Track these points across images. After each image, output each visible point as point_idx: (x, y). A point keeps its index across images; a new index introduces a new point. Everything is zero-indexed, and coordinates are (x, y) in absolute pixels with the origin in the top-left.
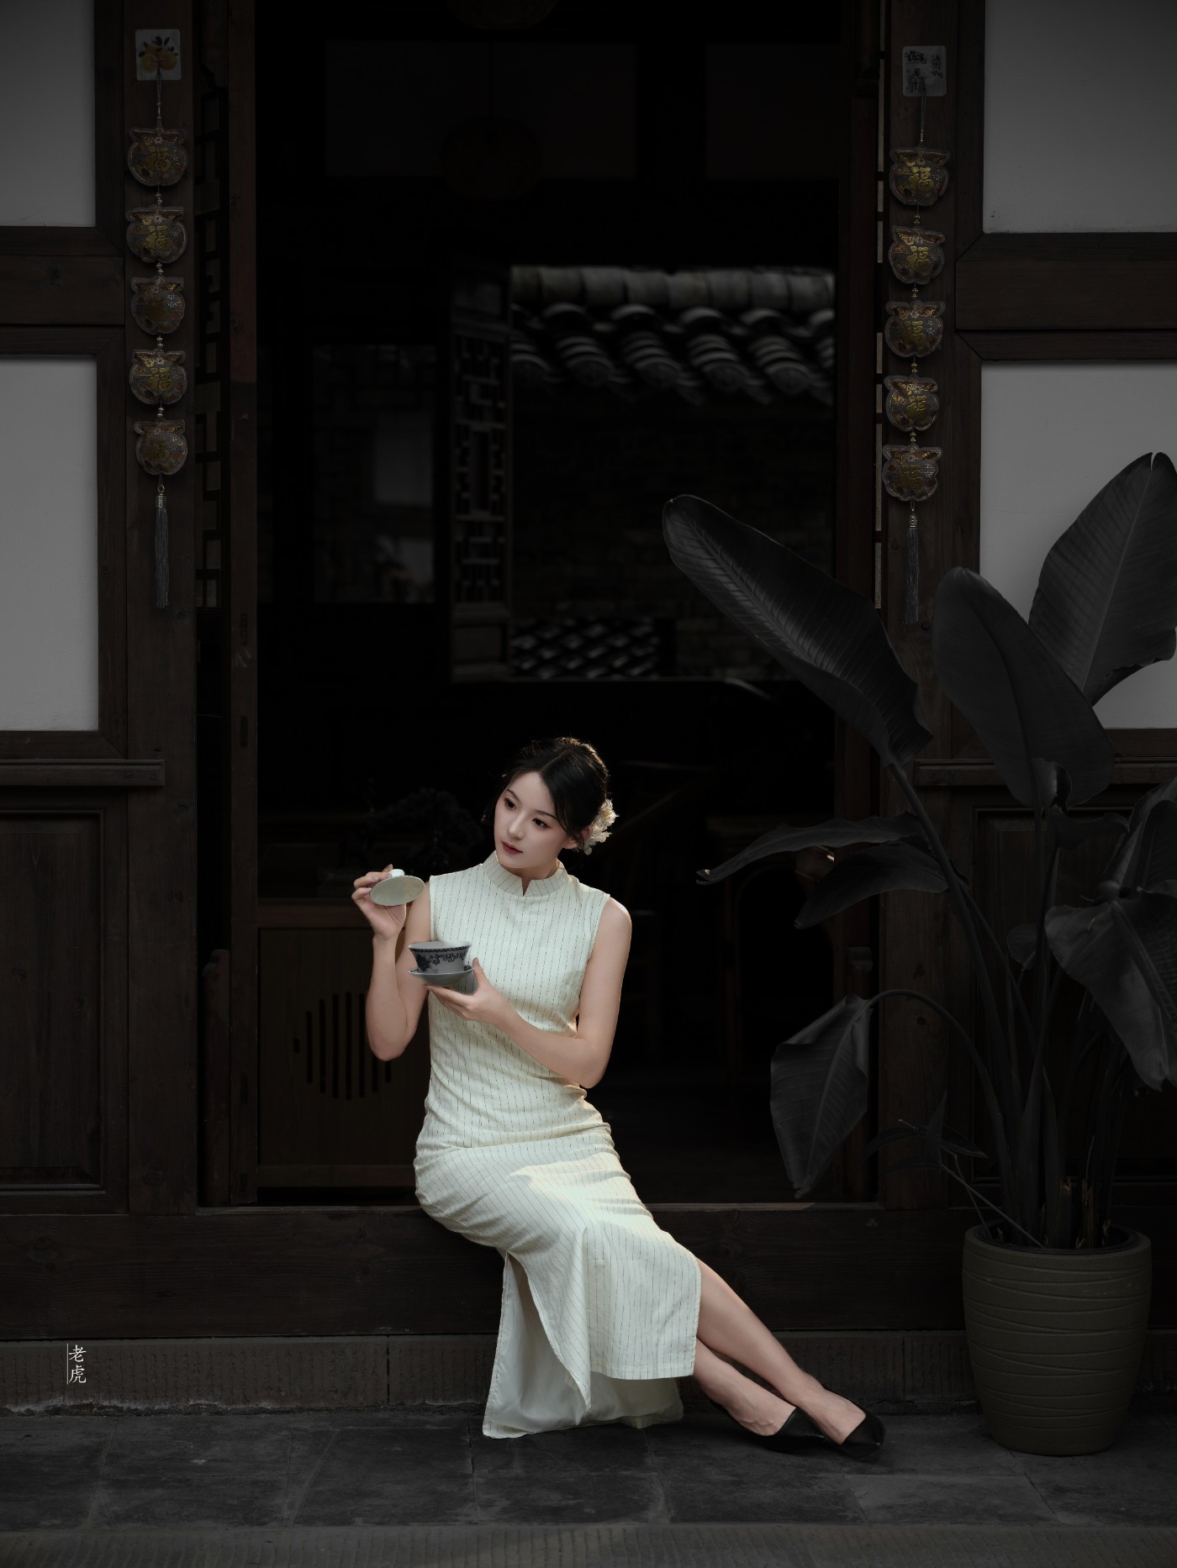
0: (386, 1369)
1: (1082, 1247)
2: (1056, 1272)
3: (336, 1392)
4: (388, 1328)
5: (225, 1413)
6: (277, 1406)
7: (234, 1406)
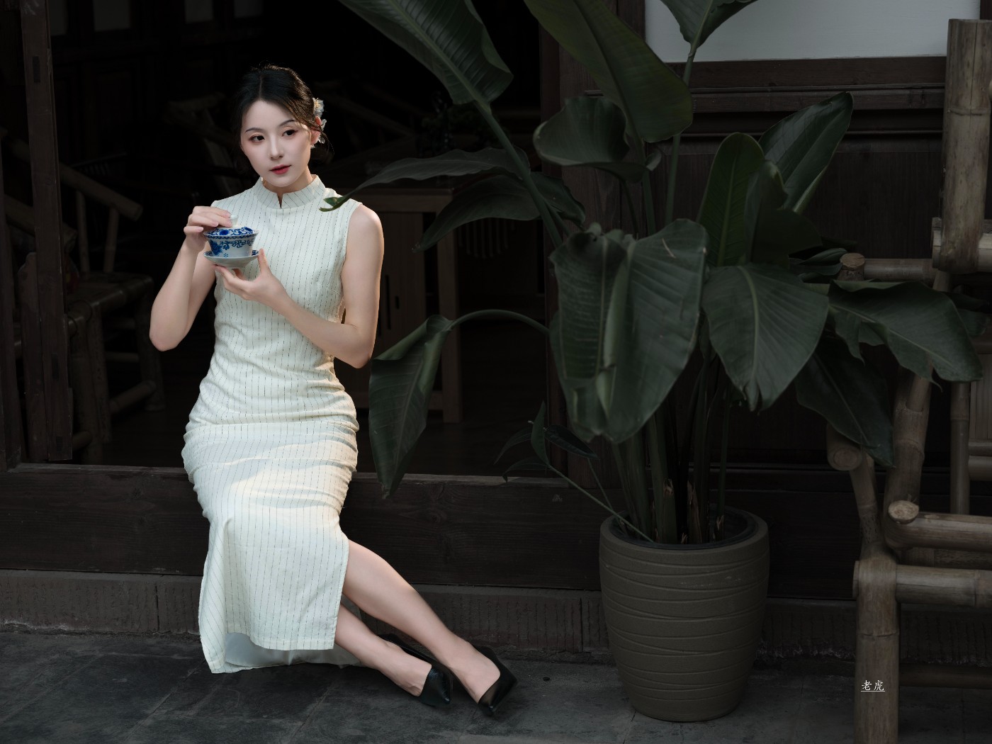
0: (155, 604)
1: (685, 543)
2: (656, 565)
3: (118, 619)
4: (163, 569)
5: (34, 632)
6: (72, 629)
7: (39, 627)
